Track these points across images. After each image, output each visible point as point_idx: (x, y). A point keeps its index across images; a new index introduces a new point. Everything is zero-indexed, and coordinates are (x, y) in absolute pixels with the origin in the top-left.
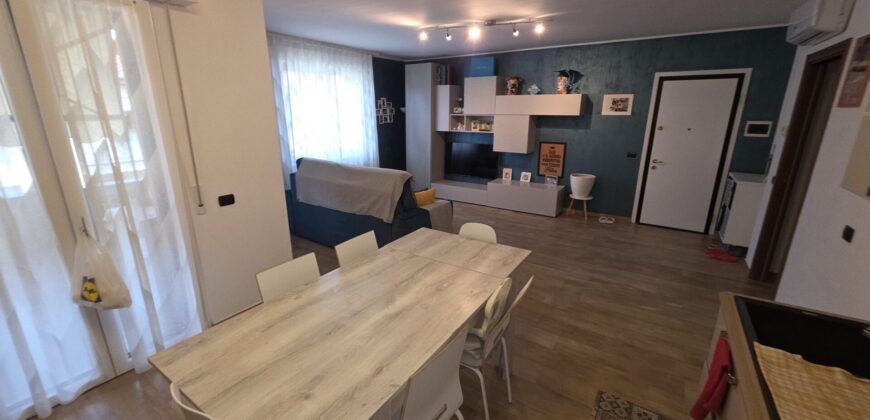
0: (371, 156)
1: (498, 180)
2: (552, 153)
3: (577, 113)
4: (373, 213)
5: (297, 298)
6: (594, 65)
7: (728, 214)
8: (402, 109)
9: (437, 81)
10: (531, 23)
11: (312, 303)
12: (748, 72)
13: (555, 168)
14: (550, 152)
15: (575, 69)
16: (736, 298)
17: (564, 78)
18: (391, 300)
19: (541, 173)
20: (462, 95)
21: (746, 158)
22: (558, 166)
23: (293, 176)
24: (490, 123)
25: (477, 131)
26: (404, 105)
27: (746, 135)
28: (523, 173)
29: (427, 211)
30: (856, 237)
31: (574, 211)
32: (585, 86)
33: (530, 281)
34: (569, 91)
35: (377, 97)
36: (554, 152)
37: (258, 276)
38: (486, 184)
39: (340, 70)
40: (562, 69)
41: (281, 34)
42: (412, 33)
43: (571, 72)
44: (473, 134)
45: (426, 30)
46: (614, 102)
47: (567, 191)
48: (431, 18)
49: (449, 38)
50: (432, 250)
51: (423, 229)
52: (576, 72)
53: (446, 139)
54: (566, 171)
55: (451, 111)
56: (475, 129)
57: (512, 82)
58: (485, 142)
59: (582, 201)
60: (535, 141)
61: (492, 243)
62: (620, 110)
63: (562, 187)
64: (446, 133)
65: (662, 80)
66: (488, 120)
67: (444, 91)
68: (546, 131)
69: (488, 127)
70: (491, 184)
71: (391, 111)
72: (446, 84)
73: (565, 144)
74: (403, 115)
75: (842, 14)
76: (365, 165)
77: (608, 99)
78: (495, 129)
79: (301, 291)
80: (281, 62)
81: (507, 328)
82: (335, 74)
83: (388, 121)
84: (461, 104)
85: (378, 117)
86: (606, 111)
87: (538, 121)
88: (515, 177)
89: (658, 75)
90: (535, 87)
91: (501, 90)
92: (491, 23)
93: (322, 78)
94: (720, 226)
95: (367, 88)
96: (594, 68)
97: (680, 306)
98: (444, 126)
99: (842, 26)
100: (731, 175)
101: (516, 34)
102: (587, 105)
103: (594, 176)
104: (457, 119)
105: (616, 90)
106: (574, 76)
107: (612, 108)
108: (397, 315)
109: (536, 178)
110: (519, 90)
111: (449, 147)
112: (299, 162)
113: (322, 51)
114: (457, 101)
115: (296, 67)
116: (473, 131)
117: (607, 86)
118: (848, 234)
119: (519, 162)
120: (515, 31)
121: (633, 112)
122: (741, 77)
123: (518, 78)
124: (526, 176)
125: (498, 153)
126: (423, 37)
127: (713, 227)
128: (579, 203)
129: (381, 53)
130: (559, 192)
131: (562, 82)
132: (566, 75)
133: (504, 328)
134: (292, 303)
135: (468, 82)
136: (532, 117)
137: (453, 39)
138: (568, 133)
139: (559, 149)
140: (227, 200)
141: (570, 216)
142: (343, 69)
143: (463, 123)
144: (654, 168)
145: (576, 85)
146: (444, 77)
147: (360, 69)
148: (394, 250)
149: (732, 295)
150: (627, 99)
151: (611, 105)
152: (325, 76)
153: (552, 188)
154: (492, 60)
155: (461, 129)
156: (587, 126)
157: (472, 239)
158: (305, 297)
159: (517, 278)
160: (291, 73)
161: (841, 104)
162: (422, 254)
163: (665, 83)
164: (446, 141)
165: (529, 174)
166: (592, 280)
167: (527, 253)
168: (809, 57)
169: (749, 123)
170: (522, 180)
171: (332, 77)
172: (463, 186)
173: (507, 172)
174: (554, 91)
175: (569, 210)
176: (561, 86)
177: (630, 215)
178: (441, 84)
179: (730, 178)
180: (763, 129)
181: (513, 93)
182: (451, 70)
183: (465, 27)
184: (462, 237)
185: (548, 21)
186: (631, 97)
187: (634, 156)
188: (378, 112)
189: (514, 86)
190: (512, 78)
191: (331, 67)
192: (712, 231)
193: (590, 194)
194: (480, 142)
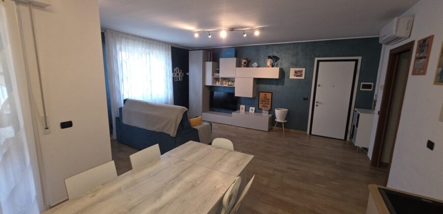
0: (169, 98)
1: (238, 111)
2: (265, 97)
3: (277, 77)
4: (165, 131)
5: (93, 196)
6: (285, 53)
7: (356, 130)
8: (187, 74)
9: (205, 60)
10: (253, 30)
11: (102, 200)
12: (360, 58)
13: (267, 105)
14: (264, 97)
15: (275, 55)
16: (379, 188)
17: (270, 60)
18: (159, 196)
19: (260, 107)
20: (218, 67)
21: (363, 101)
22: (269, 104)
23: (121, 109)
24: (233, 82)
25: (226, 85)
26: (188, 72)
27: (361, 89)
28: (251, 108)
29: (197, 129)
30: (435, 147)
31: (277, 128)
32: (281, 64)
33: (253, 178)
34: (273, 66)
35: (174, 67)
36: (266, 97)
37: (66, 181)
38: (231, 113)
39: (152, 52)
40: (269, 55)
41: (119, 32)
42: (190, 33)
43: (274, 56)
44: (225, 87)
45: (198, 32)
46: (296, 72)
47: (273, 118)
48: (200, 26)
49: (210, 37)
50: (194, 156)
51: (191, 142)
52: (276, 57)
53: (211, 89)
54: (273, 107)
55: (213, 75)
56: (226, 84)
57: (244, 61)
58: (231, 92)
59: (282, 123)
60: (256, 91)
61: (231, 151)
62: (299, 76)
63: (271, 115)
64: (210, 86)
65: (319, 61)
66: (232, 80)
67: (209, 65)
68: (262, 86)
69: (232, 83)
70: (234, 114)
71: (181, 74)
72: (210, 61)
73: (272, 93)
74: (188, 76)
75: (407, 29)
76: (165, 103)
77: (292, 71)
78: (236, 85)
79: (97, 190)
80: (118, 47)
81: (239, 209)
82: (149, 55)
83: (180, 80)
84: (218, 72)
85: (173, 78)
86: (292, 76)
87: (258, 81)
88: (247, 110)
89: (316, 59)
90: (256, 64)
91: (239, 65)
92: (232, 29)
93: (142, 55)
94: (352, 136)
95: (168, 62)
96: (285, 55)
97: (338, 184)
98: (209, 82)
99: (408, 34)
100: (355, 109)
101: (245, 35)
102: (282, 73)
103: (287, 110)
104: (216, 79)
105: (296, 66)
106: (275, 59)
107: (295, 75)
108: (160, 209)
109: (258, 110)
110: (248, 65)
111: (212, 94)
112: (125, 101)
113: (142, 42)
114: (216, 70)
115: (127, 50)
116: (224, 85)
117: (292, 64)
118: (431, 145)
119: (249, 102)
120: (244, 34)
121: (305, 77)
122: (357, 61)
123: (247, 59)
124: (252, 109)
125: (237, 97)
126: (196, 35)
127: (348, 136)
128: (280, 124)
129: (176, 45)
130: (269, 118)
131: (269, 62)
132: (271, 58)
133: (237, 210)
134: (88, 201)
135: (221, 60)
136: (254, 79)
137: (212, 37)
138: (273, 87)
139: (269, 96)
140: (66, 125)
141: (275, 131)
142: (154, 51)
143: (219, 81)
144: (317, 106)
145: (276, 63)
146: (209, 58)
147: (164, 52)
148: (170, 157)
149: (376, 186)
150: (302, 71)
151: (294, 73)
152: (143, 55)
153: (266, 115)
154: (234, 49)
155: (218, 84)
156: (283, 84)
157: (219, 148)
158: (99, 195)
159: (245, 176)
160: (123, 53)
161: (414, 73)
162: (187, 159)
163: (320, 63)
164: (210, 90)
165: (254, 108)
166: (289, 168)
167: (252, 157)
168: (391, 51)
169: (362, 83)
170: (250, 111)
171: (148, 56)
172: (219, 114)
173: (242, 107)
174: (265, 66)
175: (275, 128)
176: (269, 64)
177: (306, 130)
178: (207, 61)
179: (356, 111)
180: (369, 87)
181: (244, 66)
182: (213, 54)
183: (218, 31)
184: (214, 147)
185: (261, 29)
186: (304, 70)
187: (307, 99)
188: (174, 75)
189: (245, 63)
190: (244, 59)
191: (147, 50)
192: (348, 139)
193: (286, 119)
194: (228, 91)
